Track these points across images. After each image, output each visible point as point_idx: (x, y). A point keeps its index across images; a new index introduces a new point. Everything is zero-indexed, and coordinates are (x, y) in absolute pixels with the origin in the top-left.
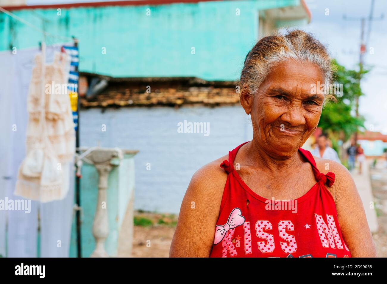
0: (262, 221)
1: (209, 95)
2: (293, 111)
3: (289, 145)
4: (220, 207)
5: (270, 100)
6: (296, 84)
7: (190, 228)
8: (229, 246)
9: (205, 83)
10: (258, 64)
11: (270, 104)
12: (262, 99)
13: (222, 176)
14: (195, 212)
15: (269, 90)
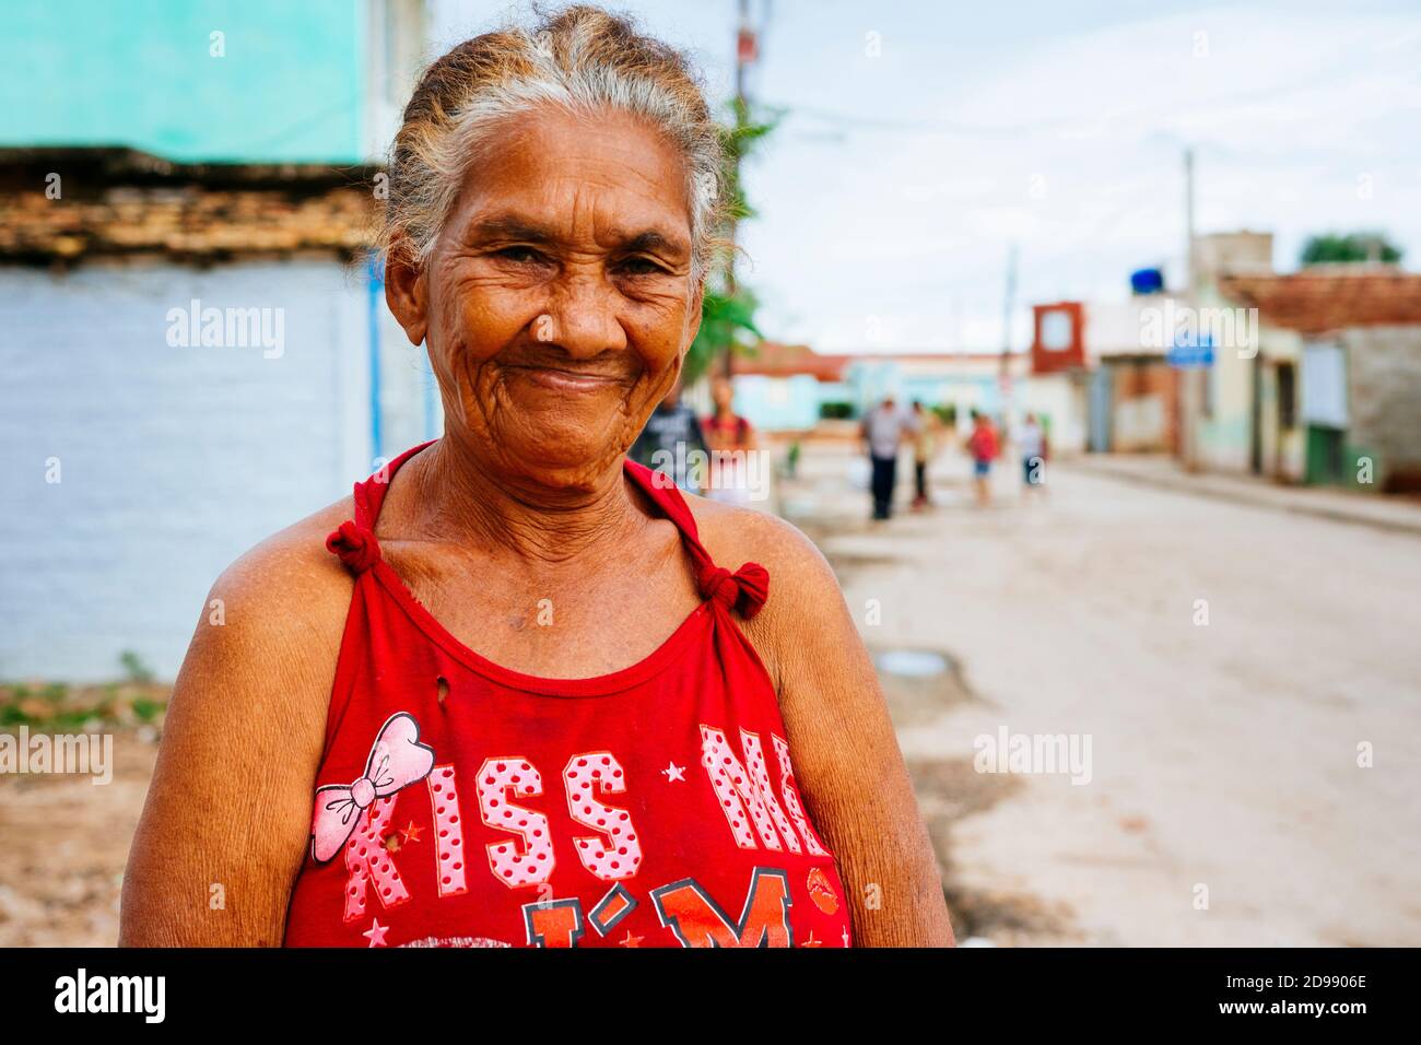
0: (501, 762)
1: (185, 221)
2: (571, 301)
3: (573, 437)
4: (325, 713)
5: (481, 268)
6: (569, 197)
7: (207, 806)
8: (373, 866)
9: (167, 171)
10: (426, 138)
11: (482, 282)
12: (452, 268)
13: (333, 585)
14: (226, 739)
15: (470, 230)
